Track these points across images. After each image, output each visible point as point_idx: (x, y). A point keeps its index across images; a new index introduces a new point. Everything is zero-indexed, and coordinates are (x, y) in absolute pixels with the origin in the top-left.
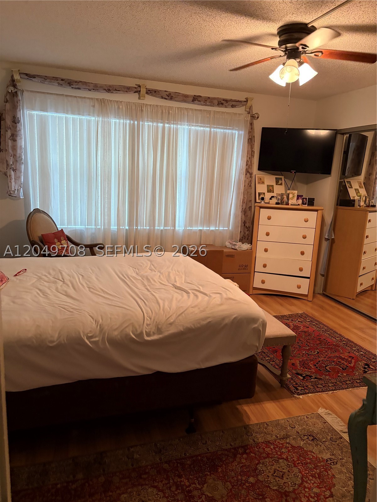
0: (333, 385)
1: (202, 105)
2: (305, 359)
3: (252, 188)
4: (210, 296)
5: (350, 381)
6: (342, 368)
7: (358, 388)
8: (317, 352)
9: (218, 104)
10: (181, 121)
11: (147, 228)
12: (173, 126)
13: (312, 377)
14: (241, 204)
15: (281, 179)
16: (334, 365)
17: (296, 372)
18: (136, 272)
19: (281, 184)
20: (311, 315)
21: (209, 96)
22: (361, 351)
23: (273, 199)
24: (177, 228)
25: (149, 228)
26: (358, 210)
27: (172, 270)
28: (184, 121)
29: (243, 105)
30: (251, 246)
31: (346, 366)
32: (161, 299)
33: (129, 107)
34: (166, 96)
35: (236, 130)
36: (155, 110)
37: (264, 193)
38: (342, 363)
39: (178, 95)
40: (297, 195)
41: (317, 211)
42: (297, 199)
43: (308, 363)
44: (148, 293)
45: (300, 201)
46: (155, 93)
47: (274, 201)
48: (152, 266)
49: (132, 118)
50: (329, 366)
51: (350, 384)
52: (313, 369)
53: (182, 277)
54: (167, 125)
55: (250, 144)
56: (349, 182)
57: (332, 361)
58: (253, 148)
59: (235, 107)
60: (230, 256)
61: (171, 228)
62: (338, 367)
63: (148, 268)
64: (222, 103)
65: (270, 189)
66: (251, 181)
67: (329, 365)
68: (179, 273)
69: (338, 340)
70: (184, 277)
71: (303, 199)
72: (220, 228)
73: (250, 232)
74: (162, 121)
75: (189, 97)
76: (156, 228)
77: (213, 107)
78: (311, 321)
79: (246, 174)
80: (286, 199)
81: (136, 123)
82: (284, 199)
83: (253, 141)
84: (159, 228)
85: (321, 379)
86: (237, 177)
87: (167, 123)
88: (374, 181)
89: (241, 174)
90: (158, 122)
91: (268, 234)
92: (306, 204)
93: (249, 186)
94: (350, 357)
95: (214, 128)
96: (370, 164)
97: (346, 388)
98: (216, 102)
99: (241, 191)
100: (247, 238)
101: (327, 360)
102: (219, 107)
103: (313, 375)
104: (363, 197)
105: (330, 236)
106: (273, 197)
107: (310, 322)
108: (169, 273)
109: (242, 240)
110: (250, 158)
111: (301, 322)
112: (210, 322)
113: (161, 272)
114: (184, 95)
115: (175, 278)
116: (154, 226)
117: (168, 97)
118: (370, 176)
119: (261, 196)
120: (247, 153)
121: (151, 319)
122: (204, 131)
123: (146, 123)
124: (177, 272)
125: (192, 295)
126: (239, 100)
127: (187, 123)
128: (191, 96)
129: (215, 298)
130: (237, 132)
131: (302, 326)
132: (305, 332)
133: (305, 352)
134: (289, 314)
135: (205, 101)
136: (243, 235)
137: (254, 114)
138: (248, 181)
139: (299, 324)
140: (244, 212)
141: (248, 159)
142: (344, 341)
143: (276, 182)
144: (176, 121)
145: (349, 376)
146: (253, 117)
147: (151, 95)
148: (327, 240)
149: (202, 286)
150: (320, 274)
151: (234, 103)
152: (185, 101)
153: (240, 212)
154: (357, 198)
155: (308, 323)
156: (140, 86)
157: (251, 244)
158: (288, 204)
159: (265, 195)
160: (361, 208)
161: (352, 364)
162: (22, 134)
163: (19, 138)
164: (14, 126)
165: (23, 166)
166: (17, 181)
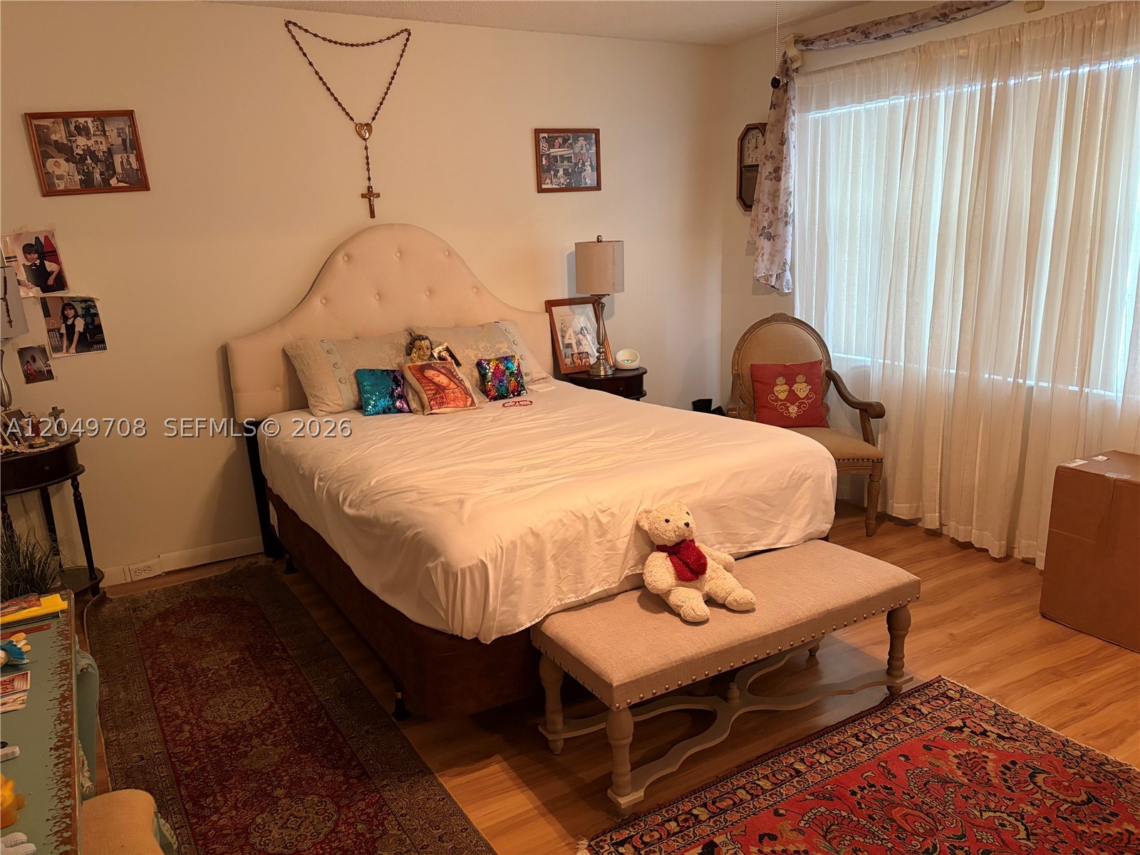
162: (790, 165)
163: (784, 173)
164: (781, 152)
165: (790, 228)
166: (776, 259)
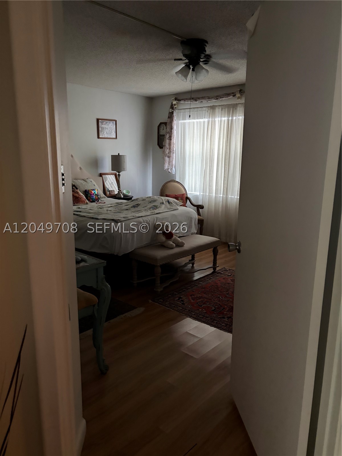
162: (174, 135)
163: (172, 138)
164: (171, 131)
165: (174, 154)
166: (170, 163)
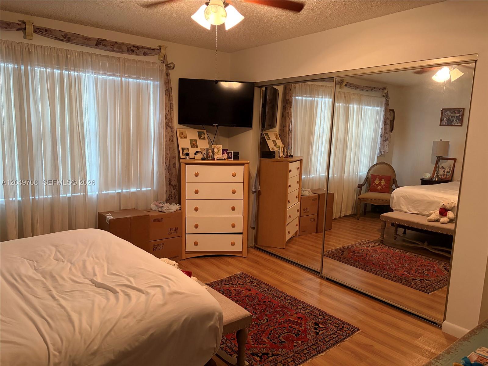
0: (292, 359)
1: (108, 51)
2: (256, 332)
3: (174, 143)
4: (147, 294)
5: (306, 349)
6: (295, 334)
7: (316, 357)
8: (267, 319)
9: (128, 51)
10: (83, 68)
11: (49, 196)
12: (74, 73)
13: (269, 354)
14: (164, 161)
15: (203, 133)
16: (287, 333)
17: (251, 353)
18: (34, 267)
19: (204, 138)
20: (249, 274)
21: (116, 41)
22: (307, 309)
23: (198, 154)
24: (89, 193)
25: (51, 196)
26: (280, 161)
27: (88, 256)
28: (88, 68)
29: (156, 54)
30: (179, 207)
31: (298, 330)
32: (75, 311)
33: (11, 48)
34: (61, 36)
35: (150, 80)
36: (48, 53)
37: (188, 148)
38: (294, 327)
39: (77, 37)
40: (222, 150)
41: (243, 164)
42: (223, 153)
43: (261, 337)
44: (54, 304)
45: (226, 156)
46: (46, 32)
47: (199, 156)
48: (58, 254)
49: (15, 61)
50: (281, 335)
51: (307, 353)
52: (267, 343)
53: (103, 266)
54: (65, 72)
55: (168, 95)
56: (267, 134)
57: (283, 328)
58: (171, 100)
59: (148, 55)
60: (158, 220)
61: (82, 194)
62: (291, 334)
63: (52, 258)
64: (132, 49)
65: (194, 144)
66: (172, 136)
67: (281, 333)
68: (99, 260)
69: (282, 300)
70: (106, 265)
71: (228, 153)
72: (142, 189)
73: (176, 190)
74: (59, 67)
75: (90, 40)
76: (61, 196)
77: (122, 53)
78: (251, 281)
79: (166, 129)
80: (212, 154)
81: (22, 67)
82: (210, 153)
83: (171, 93)
84: (65, 195)
85: (279, 355)
86: (156, 132)
87: (66, 70)
88: (288, 133)
89: (161, 129)
90: (53, 68)
91: (197, 192)
92: (231, 158)
93: (170, 141)
94: (299, 318)
95: (126, 77)
96: (282, 117)
97: (305, 361)
98: (125, 49)
99: (163, 147)
100: (174, 197)
101: (278, 328)
102: (129, 54)
103: (269, 352)
104: (282, 148)
105: (256, 188)
106: (197, 152)
107: (251, 283)
108: (84, 262)
109: (169, 200)
110: (169, 111)
111: (242, 285)
112: (152, 334)
113: (72, 262)
114: (85, 37)
115: (94, 269)
116: (58, 193)
117: (65, 38)
118: (283, 128)
119: (185, 152)
120: (165, 105)
121: (60, 352)
122: (114, 81)
123: (37, 69)
124: (95, 259)
125: (121, 295)
126: (151, 48)
127: (92, 70)
128: (93, 39)
129: (154, 295)
130: (152, 83)
131: (244, 290)
132: (249, 296)
133: (255, 323)
134: (228, 276)
135: (112, 46)
136: (170, 195)
137: (169, 64)
138: (169, 136)
139: (241, 288)
140: (169, 169)
141: (167, 113)
142: (288, 300)
143: (199, 136)
144: (77, 67)
145: (305, 344)
146: (168, 67)
147: (41, 34)
148: (254, 192)
149: (134, 277)
150: (251, 227)
151: (146, 51)
152: (87, 45)
153: (164, 169)
154: (276, 149)
155: (249, 284)
156: (24, 23)
157: (180, 204)
158: (214, 159)
159: (188, 150)
160: (281, 159)
161: (303, 327)
